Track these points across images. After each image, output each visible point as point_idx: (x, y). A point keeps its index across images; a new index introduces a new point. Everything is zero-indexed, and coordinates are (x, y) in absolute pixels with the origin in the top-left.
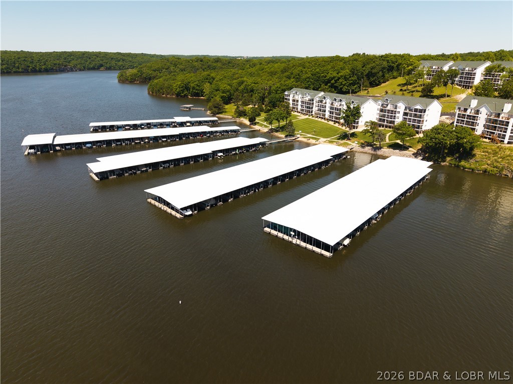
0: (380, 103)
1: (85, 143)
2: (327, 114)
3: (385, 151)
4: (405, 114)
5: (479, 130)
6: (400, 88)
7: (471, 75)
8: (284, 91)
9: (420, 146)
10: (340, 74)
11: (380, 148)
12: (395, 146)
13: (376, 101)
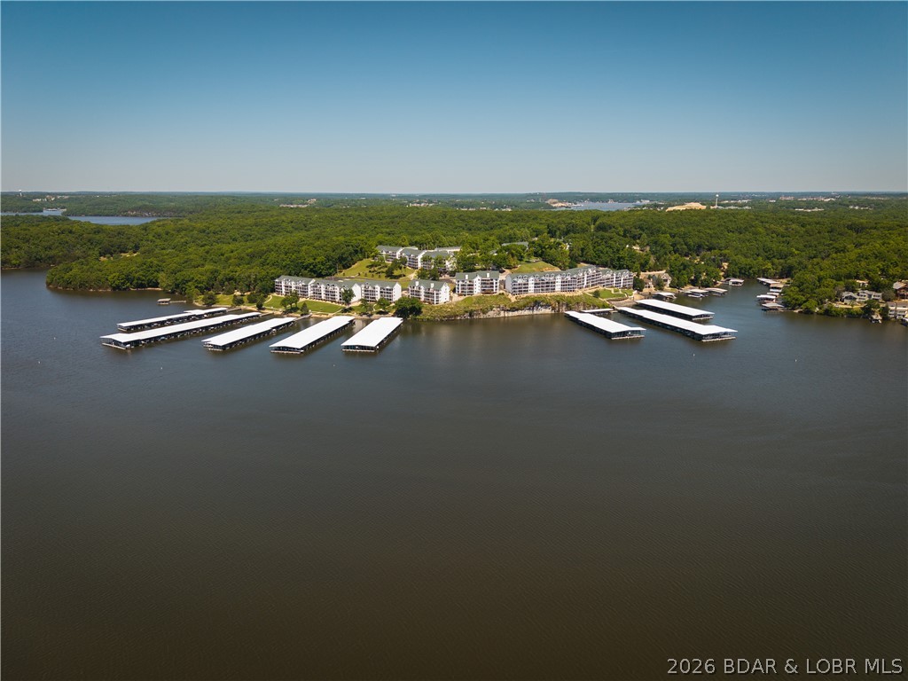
0: (363, 286)
1: (159, 337)
2: (323, 296)
3: (375, 316)
4: (381, 292)
5: (423, 298)
6: (368, 269)
7: (415, 260)
8: (273, 279)
9: (394, 311)
10: (317, 261)
11: (372, 315)
12: (380, 313)
13: (360, 285)
